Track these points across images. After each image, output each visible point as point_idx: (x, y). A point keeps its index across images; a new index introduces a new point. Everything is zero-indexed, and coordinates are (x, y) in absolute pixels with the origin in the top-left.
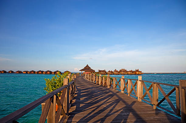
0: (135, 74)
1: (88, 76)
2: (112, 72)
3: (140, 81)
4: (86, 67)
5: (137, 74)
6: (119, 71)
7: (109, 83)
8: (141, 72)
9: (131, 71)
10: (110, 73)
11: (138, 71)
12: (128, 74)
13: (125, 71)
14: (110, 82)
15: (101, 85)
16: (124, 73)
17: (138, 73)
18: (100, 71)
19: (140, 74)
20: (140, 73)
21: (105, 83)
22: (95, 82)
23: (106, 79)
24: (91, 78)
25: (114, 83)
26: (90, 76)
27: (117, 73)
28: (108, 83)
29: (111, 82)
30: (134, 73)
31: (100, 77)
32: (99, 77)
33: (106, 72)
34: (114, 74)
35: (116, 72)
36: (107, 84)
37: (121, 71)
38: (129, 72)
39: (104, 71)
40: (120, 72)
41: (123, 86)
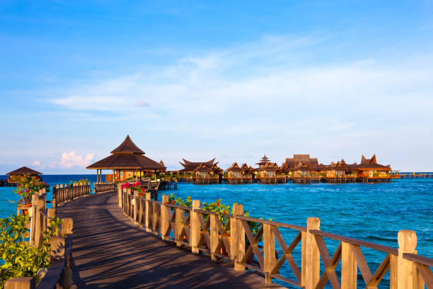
0: (359, 180)
1: (133, 202)
2: (247, 170)
3: (407, 256)
4: (123, 147)
5: (370, 180)
6: (280, 165)
7: (242, 247)
8: (387, 169)
9: (342, 166)
10: (238, 175)
11: (371, 163)
12: (324, 180)
13: (311, 165)
14: (247, 244)
15: (203, 257)
16: (306, 174)
17: (371, 174)
18: (190, 167)
19: (383, 180)
20: (383, 175)
21: (223, 245)
22: (167, 234)
23: (228, 228)
24: (151, 212)
25: (269, 247)
26: (141, 202)
27: (272, 175)
28: (237, 249)
29: (254, 246)
30: (354, 175)
31: (194, 215)
32: (188, 212)
33: (218, 171)
34: (256, 181)
35: (268, 169)
36: (232, 253)
37: (290, 165)
38: (329, 168)
39: (210, 167)
40: (287, 173)
41: (314, 270)
